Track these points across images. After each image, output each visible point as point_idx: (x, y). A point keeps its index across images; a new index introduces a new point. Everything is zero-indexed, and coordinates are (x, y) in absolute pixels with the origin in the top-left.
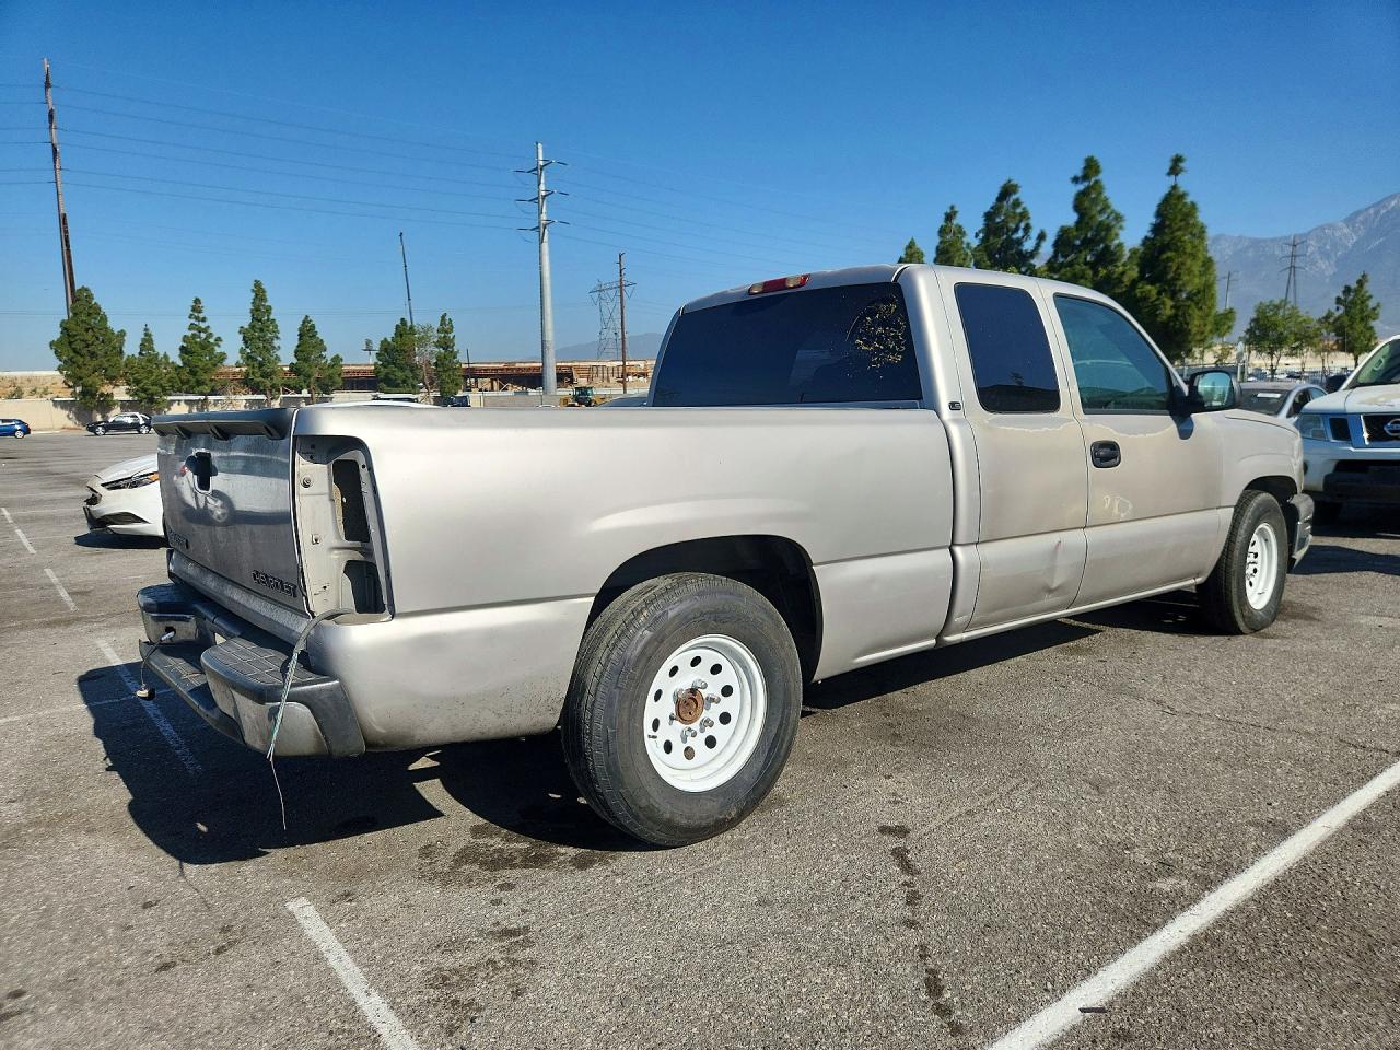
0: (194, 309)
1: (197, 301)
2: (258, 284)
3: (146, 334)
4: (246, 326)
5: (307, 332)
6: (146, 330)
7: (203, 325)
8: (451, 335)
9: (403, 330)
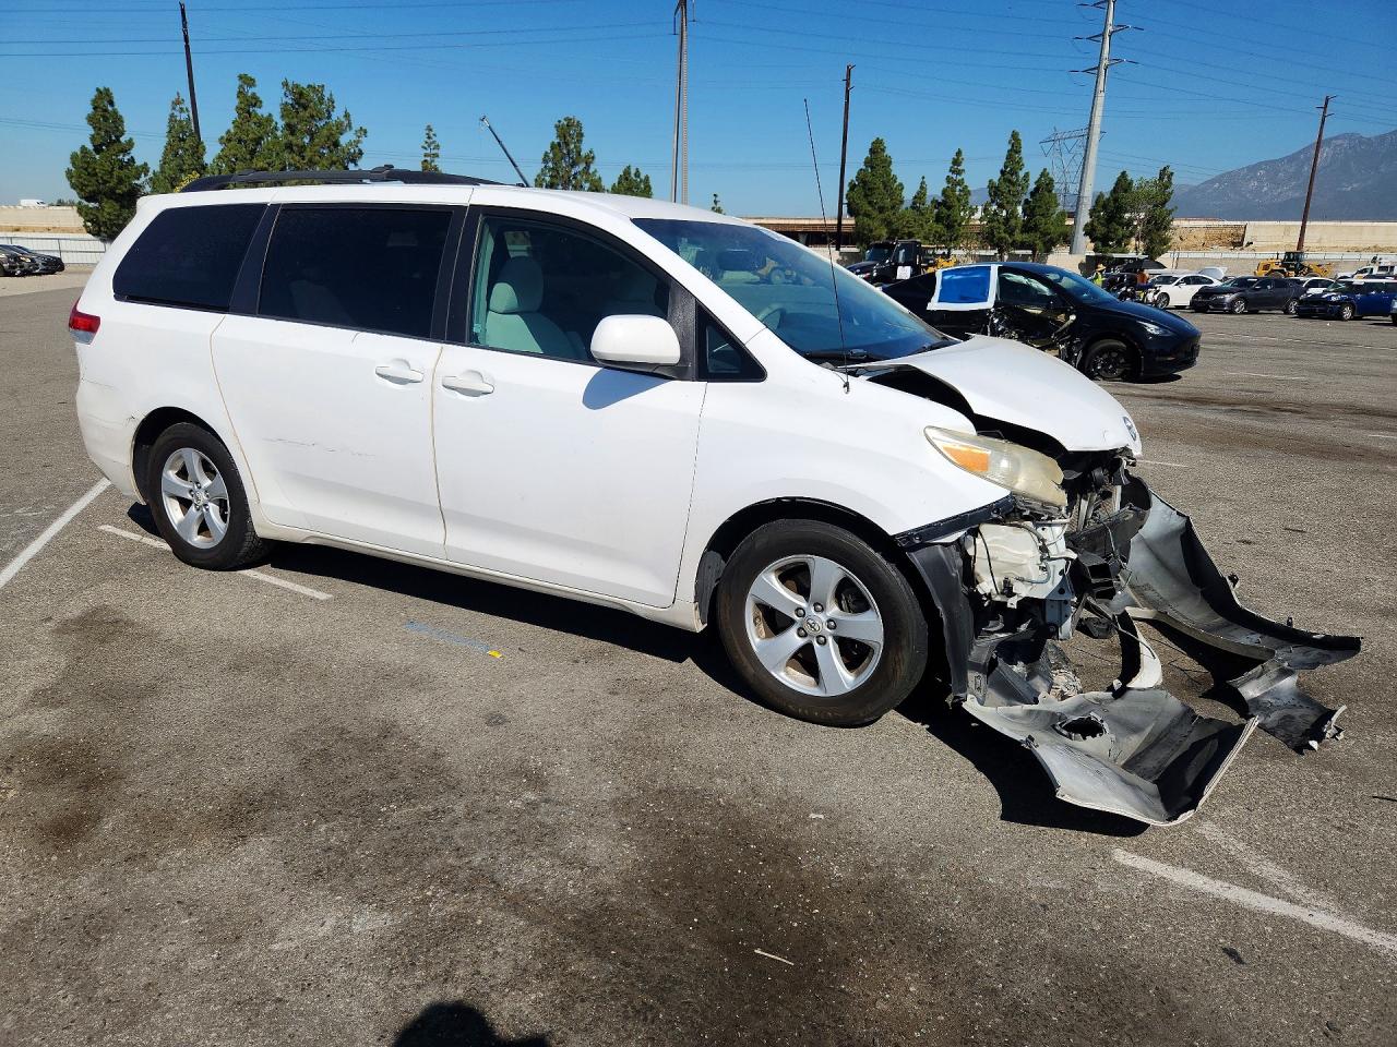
0: (956, 162)
1: (959, 153)
2: (1015, 136)
3: (922, 187)
4: (996, 180)
5: (1045, 184)
6: (923, 183)
7: (959, 178)
8: (1169, 190)
9: (1123, 184)
